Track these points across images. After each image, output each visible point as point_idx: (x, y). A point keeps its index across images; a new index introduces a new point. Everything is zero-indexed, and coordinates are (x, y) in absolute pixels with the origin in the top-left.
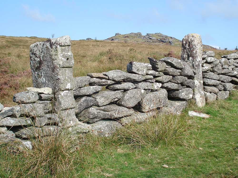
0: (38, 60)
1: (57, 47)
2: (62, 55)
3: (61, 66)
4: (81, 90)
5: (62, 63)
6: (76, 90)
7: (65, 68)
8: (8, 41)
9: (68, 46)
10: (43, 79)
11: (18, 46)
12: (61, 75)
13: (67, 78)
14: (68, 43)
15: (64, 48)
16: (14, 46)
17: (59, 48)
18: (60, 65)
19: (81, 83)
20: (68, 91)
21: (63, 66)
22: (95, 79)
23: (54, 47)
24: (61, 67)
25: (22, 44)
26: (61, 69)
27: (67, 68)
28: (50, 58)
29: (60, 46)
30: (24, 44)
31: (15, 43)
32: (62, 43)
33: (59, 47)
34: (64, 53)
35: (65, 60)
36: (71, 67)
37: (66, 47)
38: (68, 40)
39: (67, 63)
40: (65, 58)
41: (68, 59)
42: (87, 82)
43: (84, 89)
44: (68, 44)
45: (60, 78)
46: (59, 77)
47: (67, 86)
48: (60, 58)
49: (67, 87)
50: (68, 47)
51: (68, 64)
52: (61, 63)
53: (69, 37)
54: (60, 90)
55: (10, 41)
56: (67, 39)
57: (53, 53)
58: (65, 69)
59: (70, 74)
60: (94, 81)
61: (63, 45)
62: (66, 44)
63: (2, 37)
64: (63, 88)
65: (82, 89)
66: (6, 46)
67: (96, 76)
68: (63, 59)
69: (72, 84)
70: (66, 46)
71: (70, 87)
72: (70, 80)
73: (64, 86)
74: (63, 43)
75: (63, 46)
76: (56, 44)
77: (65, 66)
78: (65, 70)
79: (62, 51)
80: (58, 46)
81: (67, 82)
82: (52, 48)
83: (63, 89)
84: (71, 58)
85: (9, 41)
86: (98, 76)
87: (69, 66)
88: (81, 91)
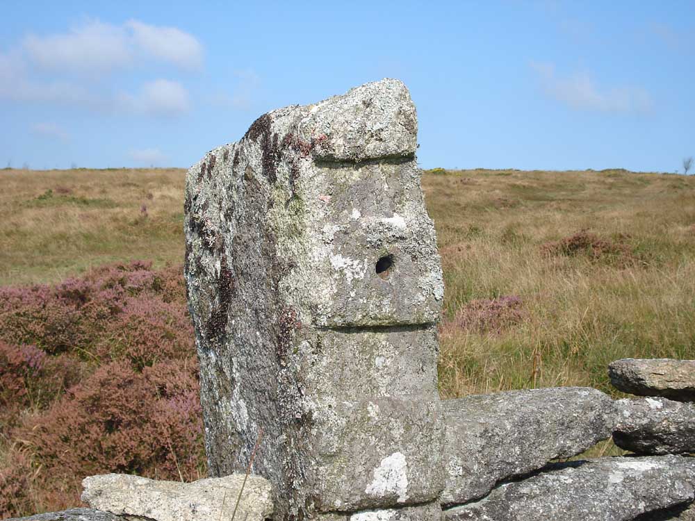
0: (216, 272)
1: (294, 173)
2: (330, 229)
3: (323, 321)
4: (521, 497)
5: (335, 297)
6: (475, 500)
7: (366, 335)
8: (515, 185)
9: (389, 159)
10: (238, 408)
11: (545, 202)
12: (327, 385)
13: (373, 410)
14: (384, 135)
15: (356, 175)
16: (529, 203)
17: (311, 179)
18: (313, 308)
19: (520, 442)
20: (393, 512)
21: (338, 321)
22: (654, 403)
23: (282, 170)
24: (324, 328)
25: (563, 195)
26: (326, 342)
27: (382, 337)
28: (266, 253)
29: (320, 162)
30: (570, 193)
31: (540, 191)
32: (329, 136)
33: (311, 173)
34: (356, 214)
35: (359, 268)
36: (424, 326)
37: (377, 169)
38: (391, 111)
39: (382, 295)
40: (354, 256)
41: (384, 264)
42: (579, 433)
43: (548, 491)
44: (392, 147)
45: (315, 415)
46: (309, 404)
47: (377, 472)
48: (318, 253)
49: (375, 483)
50: (392, 169)
51: (386, 301)
52: (324, 294)
53: (396, 89)
54: (318, 510)
55: (524, 187)
56: (378, 104)
57: (279, 217)
58: (365, 343)
59: (410, 379)
60: (645, 421)
61: (339, 153)
62: (371, 146)
63: (499, 172)
64: (337, 494)
65: (524, 489)
66: (503, 204)
67: (673, 386)
68: (338, 261)
69: (419, 462)
70: (368, 161)
71: (403, 484)
72: (407, 428)
73: (344, 477)
74: (341, 142)
75: (349, 162)
76: (294, 148)
77: (358, 318)
78: (368, 351)
79: (340, 198)
80: (306, 166)
81: (373, 440)
82: (272, 179)
83: (338, 503)
84: (414, 258)
85: (518, 187)
86: (681, 386)
87: (400, 318)
88: (514, 506)
